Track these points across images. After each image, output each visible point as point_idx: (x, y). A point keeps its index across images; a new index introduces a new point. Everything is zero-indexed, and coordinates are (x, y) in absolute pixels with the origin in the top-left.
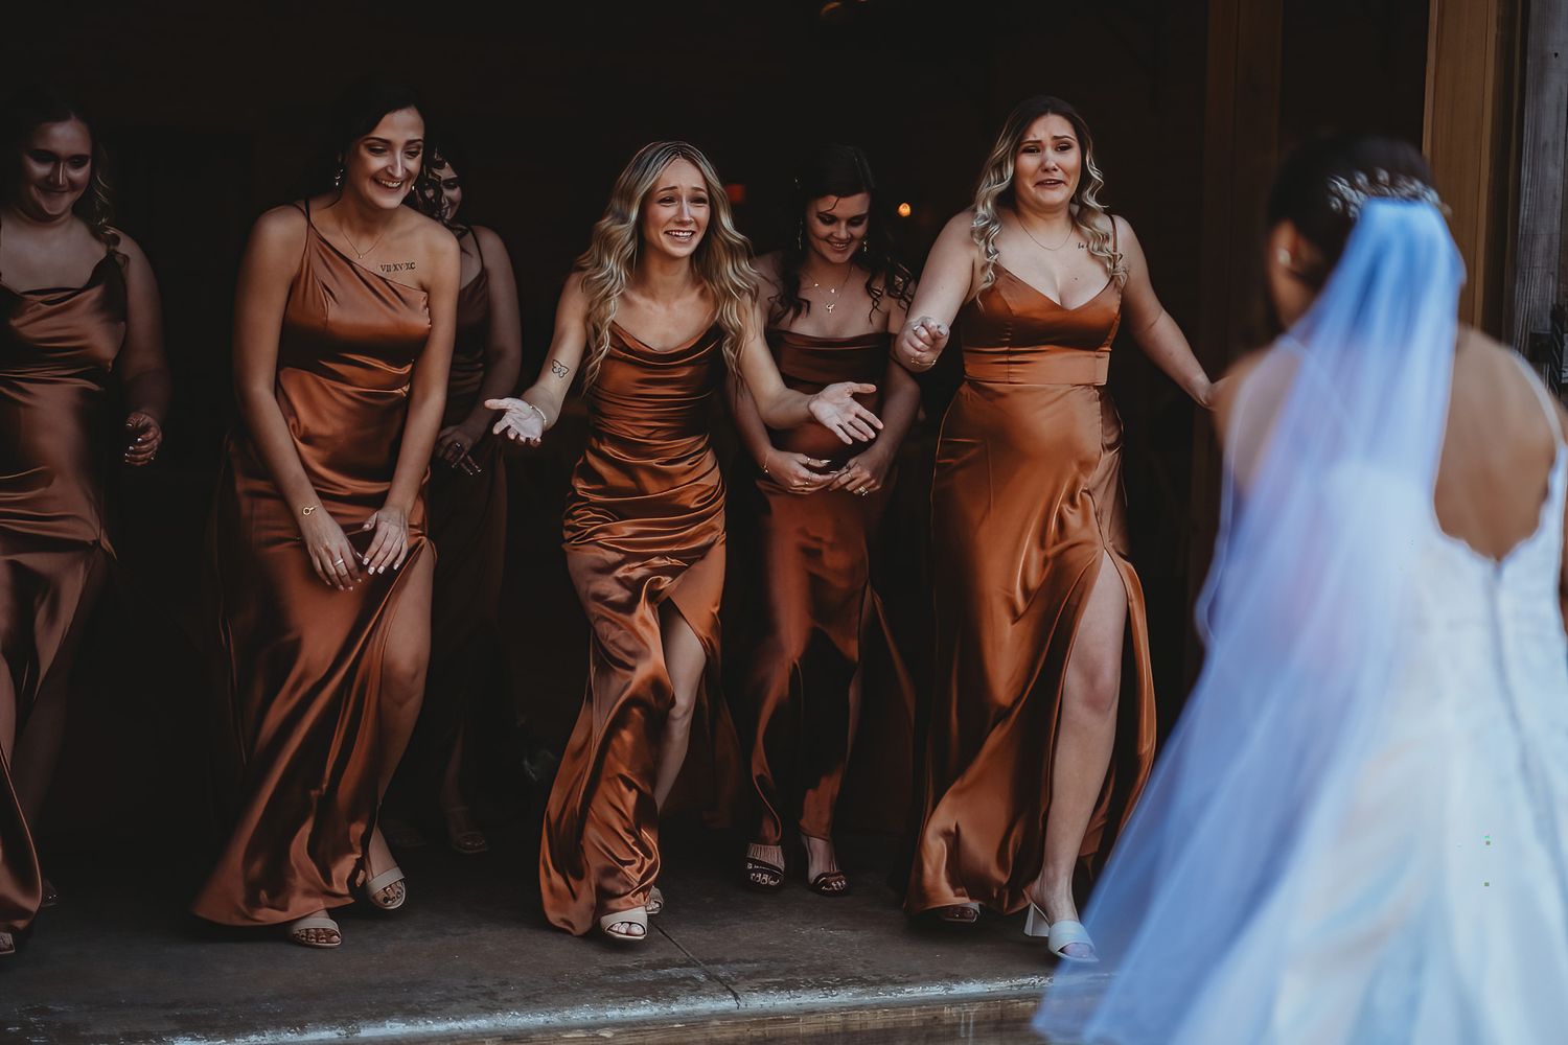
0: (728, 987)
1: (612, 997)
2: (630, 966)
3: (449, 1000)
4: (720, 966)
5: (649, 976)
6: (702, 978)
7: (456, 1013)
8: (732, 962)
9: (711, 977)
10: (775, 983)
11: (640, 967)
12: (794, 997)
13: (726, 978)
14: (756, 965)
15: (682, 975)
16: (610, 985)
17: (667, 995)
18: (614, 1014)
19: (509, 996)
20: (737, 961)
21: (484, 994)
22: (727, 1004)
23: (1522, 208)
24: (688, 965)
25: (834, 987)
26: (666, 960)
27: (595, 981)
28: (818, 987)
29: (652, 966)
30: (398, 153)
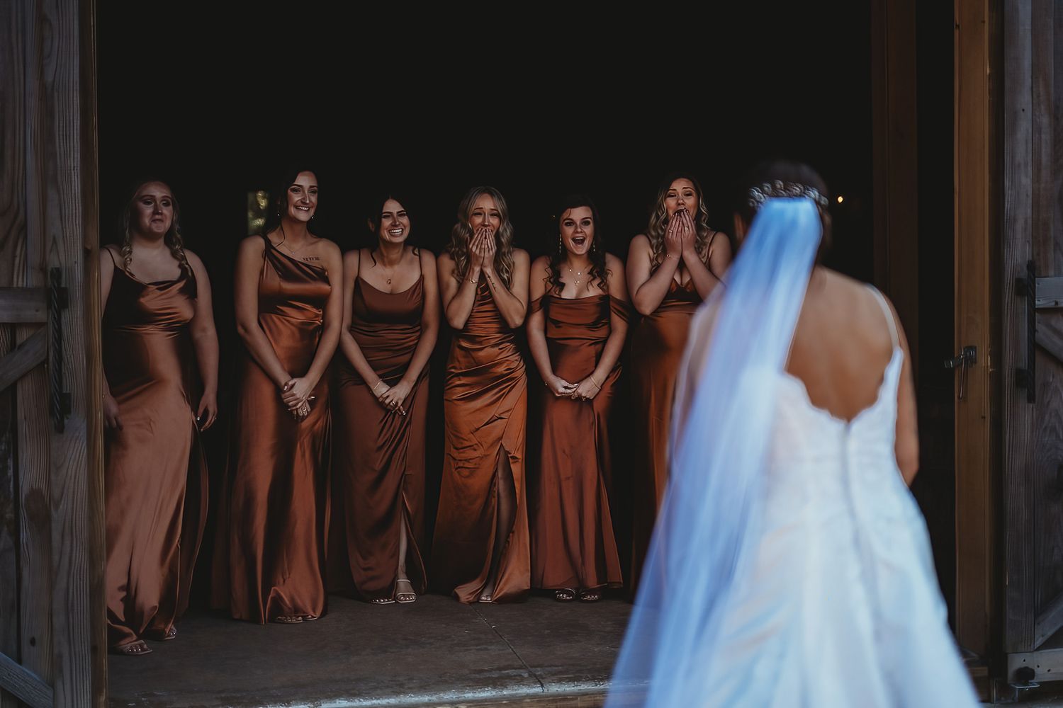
0: (539, 681)
1: (470, 686)
2: (486, 669)
3: (376, 688)
4: (539, 669)
5: (495, 675)
6: (526, 675)
7: (378, 695)
8: (546, 667)
9: (532, 675)
10: (567, 678)
11: (492, 669)
12: (577, 686)
13: (540, 675)
14: (560, 668)
15: (515, 674)
16: (471, 680)
17: (501, 685)
18: (469, 695)
19: (410, 686)
20: (551, 666)
21: (397, 685)
22: (537, 690)
23: (1006, 203)
24: (520, 668)
26: (509, 665)
27: (463, 677)
28: (592, 680)
29: (500, 669)
30: (306, 192)
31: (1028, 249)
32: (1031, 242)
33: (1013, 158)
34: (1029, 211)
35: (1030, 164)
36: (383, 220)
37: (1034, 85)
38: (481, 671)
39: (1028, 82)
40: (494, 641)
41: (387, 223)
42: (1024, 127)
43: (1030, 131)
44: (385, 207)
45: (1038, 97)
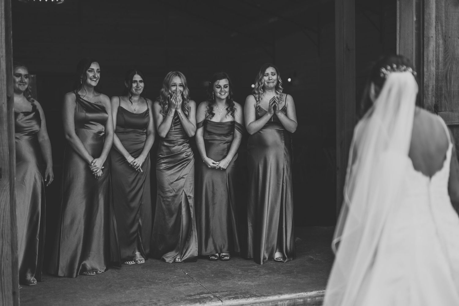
0: (219, 299)
1: (188, 303)
2: (192, 294)
4: (217, 293)
5: (198, 297)
6: (212, 297)
8: (220, 292)
9: (215, 296)
10: (232, 297)
11: (195, 294)
12: (238, 301)
13: (219, 297)
14: (226, 293)
15: (207, 296)
16: (187, 300)
17: (203, 302)
19: (160, 304)
20: (222, 292)
21: (154, 304)
22: (220, 303)
23: (425, 78)
24: (208, 293)
25: (248, 298)
26: (202, 292)
27: (183, 299)
28: (244, 298)
29: (199, 294)
30: (96, 72)
31: (434, 99)
32: (435, 96)
33: (428, 58)
34: (434, 82)
35: (435, 60)
36: (133, 84)
37: (437, 26)
38: (190, 296)
39: (434, 24)
40: (190, 281)
41: (134, 85)
42: (432, 44)
43: (435, 46)
44: (134, 78)
45: (438, 31)
